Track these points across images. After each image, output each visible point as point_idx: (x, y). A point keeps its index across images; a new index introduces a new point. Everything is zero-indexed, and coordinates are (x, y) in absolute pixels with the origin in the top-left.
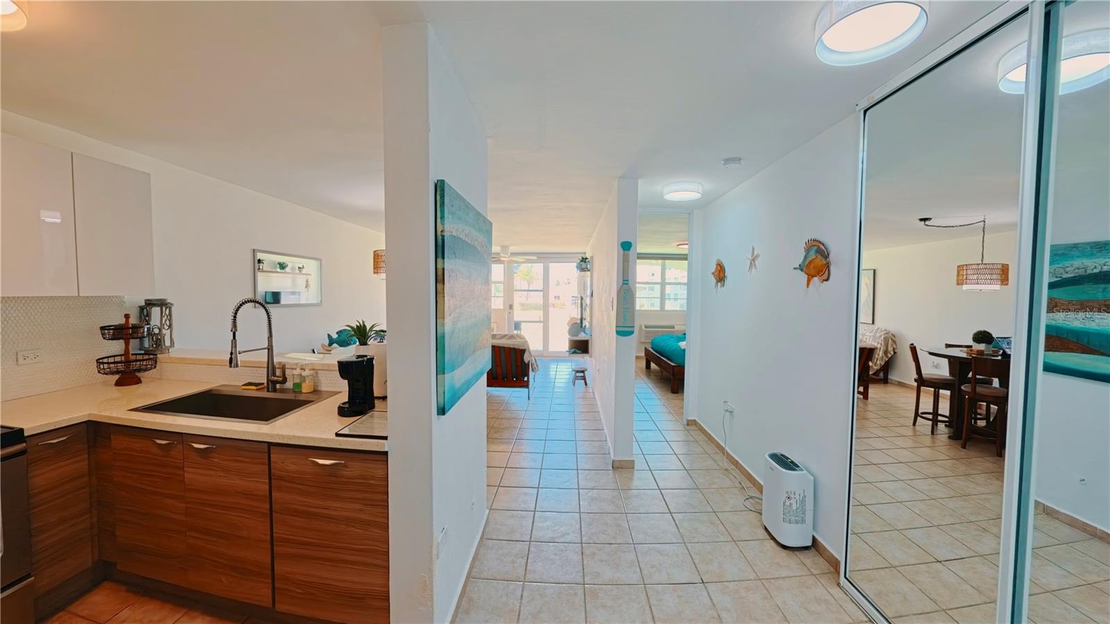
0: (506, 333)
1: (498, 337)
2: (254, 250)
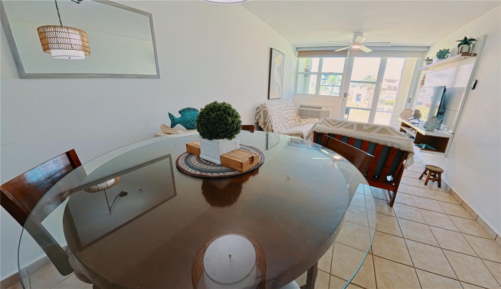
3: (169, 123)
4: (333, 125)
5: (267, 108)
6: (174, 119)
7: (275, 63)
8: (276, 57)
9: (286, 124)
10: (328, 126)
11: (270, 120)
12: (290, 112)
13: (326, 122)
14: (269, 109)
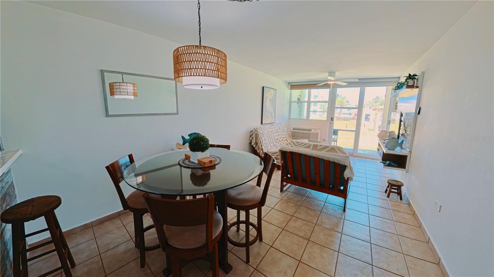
0: (327, 145)
1: (318, 148)
2: (101, 71)
3: (181, 142)
4: (296, 146)
5: (258, 132)
6: (185, 140)
7: (267, 97)
8: (268, 92)
9: (277, 143)
10: (292, 146)
11: (260, 141)
12: (282, 134)
13: (292, 143)
14: (260, 132)
